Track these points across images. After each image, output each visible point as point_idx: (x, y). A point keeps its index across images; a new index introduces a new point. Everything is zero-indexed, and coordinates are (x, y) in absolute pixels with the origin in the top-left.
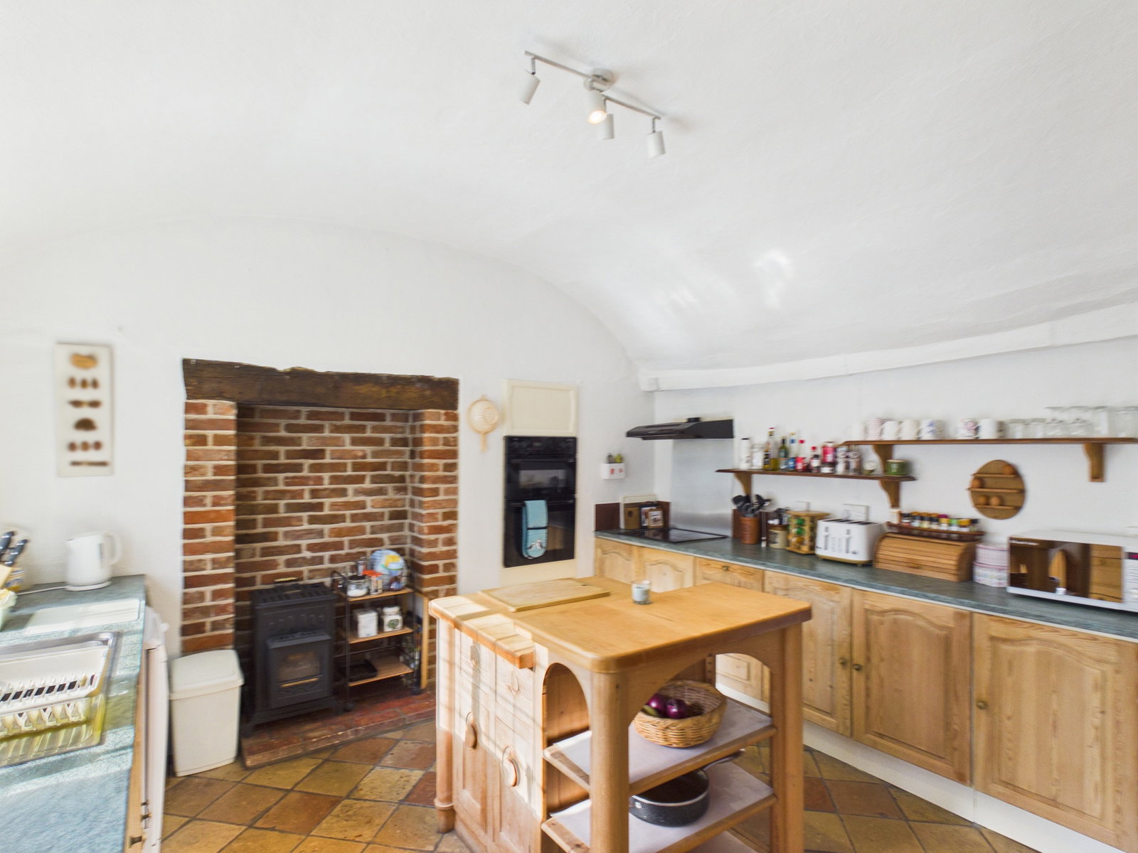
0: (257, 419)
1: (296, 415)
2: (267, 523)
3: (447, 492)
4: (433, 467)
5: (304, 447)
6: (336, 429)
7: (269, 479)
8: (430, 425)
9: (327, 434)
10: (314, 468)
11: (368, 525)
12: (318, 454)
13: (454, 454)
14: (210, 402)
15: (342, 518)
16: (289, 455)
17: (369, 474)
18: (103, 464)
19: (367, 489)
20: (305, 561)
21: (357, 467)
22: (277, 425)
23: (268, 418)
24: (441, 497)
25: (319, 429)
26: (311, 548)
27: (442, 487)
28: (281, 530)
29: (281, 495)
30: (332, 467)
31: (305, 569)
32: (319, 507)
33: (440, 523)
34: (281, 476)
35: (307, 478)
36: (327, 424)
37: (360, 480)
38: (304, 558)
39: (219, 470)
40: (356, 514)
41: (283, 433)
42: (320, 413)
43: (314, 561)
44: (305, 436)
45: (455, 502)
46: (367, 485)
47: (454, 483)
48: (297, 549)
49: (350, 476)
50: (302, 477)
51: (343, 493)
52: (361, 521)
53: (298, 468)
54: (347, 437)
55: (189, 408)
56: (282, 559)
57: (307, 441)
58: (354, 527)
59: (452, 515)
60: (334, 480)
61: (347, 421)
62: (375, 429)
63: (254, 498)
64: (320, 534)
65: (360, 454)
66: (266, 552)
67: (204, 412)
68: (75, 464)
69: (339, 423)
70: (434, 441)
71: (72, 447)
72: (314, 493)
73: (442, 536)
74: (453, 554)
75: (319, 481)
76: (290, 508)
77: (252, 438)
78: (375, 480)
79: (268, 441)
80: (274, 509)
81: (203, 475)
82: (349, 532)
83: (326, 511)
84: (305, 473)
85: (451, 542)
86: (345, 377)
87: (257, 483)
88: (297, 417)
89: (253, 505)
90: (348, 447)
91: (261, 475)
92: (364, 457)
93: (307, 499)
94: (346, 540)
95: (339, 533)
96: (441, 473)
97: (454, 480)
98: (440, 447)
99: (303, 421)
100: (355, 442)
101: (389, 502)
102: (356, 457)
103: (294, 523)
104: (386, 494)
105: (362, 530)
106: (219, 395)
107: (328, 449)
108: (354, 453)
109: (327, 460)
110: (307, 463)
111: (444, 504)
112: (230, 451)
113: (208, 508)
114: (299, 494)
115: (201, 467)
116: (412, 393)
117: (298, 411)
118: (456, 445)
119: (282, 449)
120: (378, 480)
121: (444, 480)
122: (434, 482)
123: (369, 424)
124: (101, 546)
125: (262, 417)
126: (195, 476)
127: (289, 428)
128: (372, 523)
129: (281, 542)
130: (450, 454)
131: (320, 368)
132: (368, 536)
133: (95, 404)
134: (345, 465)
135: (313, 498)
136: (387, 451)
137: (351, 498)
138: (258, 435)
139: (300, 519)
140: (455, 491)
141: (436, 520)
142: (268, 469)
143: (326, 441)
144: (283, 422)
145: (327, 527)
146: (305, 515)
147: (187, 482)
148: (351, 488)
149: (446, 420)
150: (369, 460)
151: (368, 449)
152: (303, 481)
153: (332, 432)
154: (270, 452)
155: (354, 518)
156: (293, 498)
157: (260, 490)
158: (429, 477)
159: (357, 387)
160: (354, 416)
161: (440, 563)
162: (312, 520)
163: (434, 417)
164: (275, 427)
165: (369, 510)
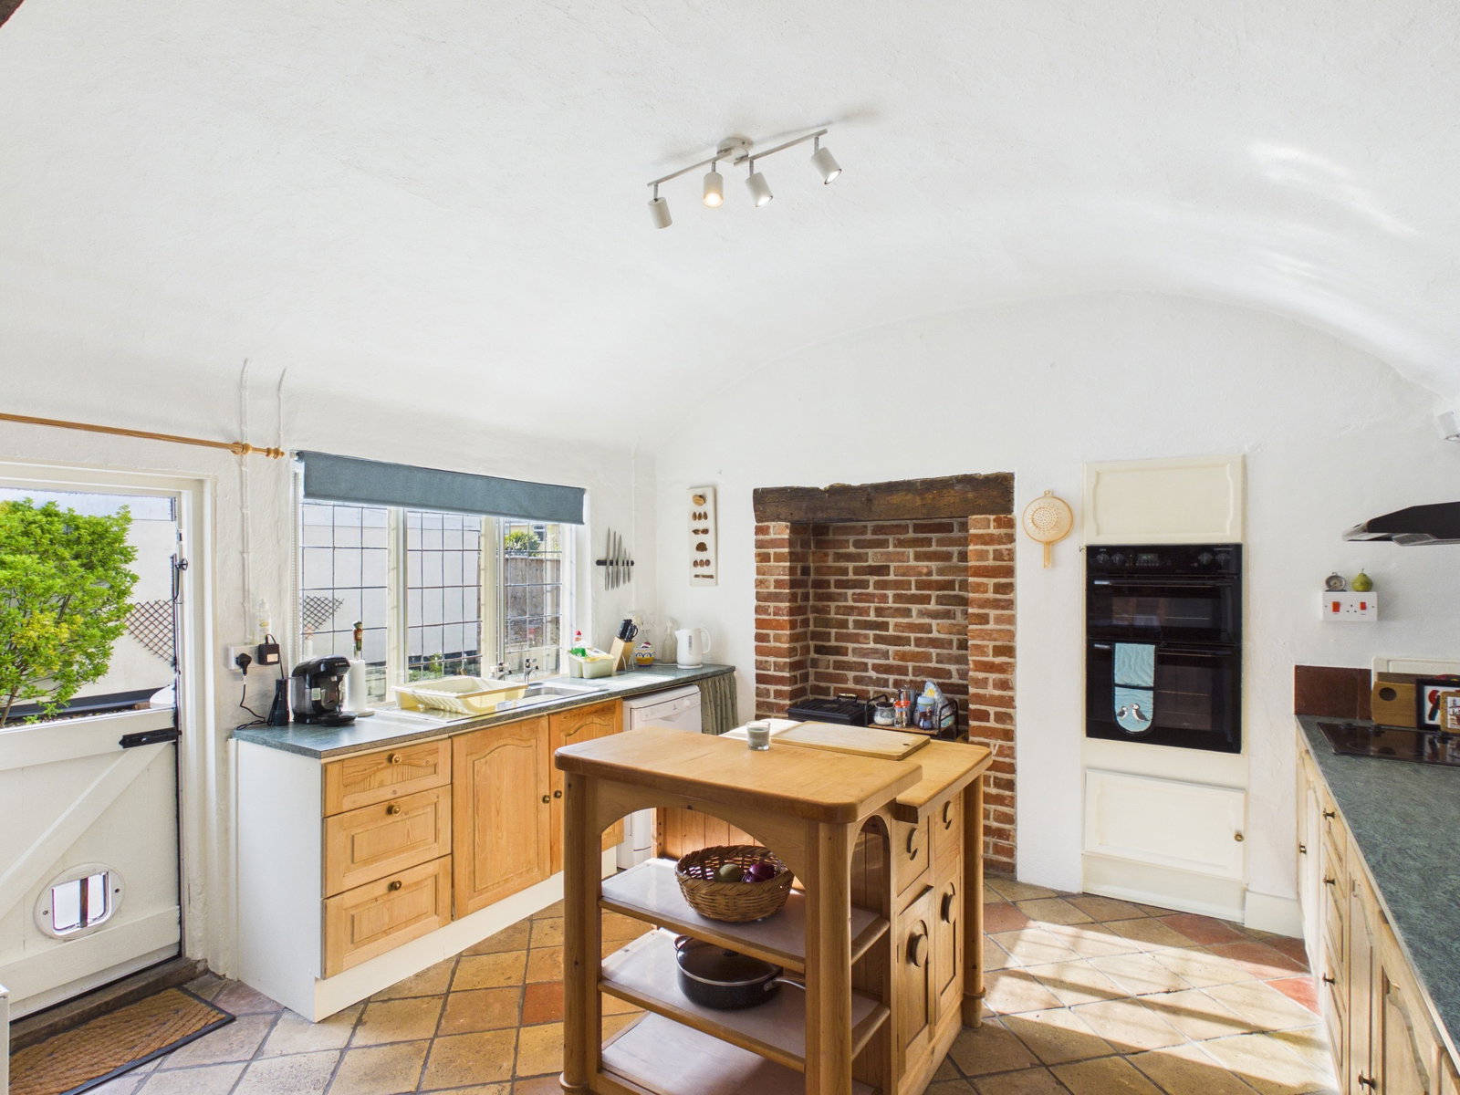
0: (831, 537)
1: (863, 530)
2: (839, 637)
3: (999, 620)
4: (980, 588)
5: (870, 563)
6: (900, 543)
7: (840, 594)
8: (975, 535)
9: (891, 549)
10: (879, 585)
11: (934, 651)
12: (883, 570)
13: (1010, 572)
14: (771, 524)
15: (906, 641)
16: (857, 571)
17: (934, 594)
18: (711, 577)
19: (933, 611)
20: (870, 681)
21: (920, 585)
22: (848, 541)
23: (840, 535)
24: (991, 626)
25: (883, 544)
26: (876, 668)
27: (992, 613)
28: (851, 646)
29: (850, 610)
30: (897, 585)
31: (871, 689)
32: (884, 626)
33: (990, 659)
34: (850, 592)
35: (873, 595)
36: (891, 538)
37: (926, 599)
38: (870, 678)
39: (778, 584)
40: (921, 639)
41: (852, 550)
42: (883, 527)
43: (878, 682)
44: (870, 552)
45: (1011, 635)
46: (933, 606)
47: (1011, 609)
48: (864, 667)
49: (913, 595)
50: (868, 594)
51: (907, 613)
52: (926, 646)
53: (864, 584)
54: (911, 552)
55: (759, 531)
56: (851, 674)
57: (873, 557)
58: (918, 653)
59: (1009, 651)
60: (898, 598)
61: (911, 535)
62: (940, 542)
63: (829, 613)
64: (886, 655)
65: (925, 570)
66: (838, 665)
67: (768, 533)
68: (697, 576)
69: (902, 537)
70: (982, 555)
71: (696, 563)
72: (879, 612)
73: (993, 676)
74: (1009, 702)
75: (884, 598)
76: (858, 624)
77: (826, 555)
78: (940, 601)
79: (839, 557)
80: (844, 624)
81: (767, 588)
82: (914, 657)
83: (891, 632)
84: (871, 590)
85: (1005, 685)
86: (877, 488)
87: (830, 598)
88: (864, 533)
89: (827, 619)
90: (912, 563)
91: (833, 590)
92: (929, 573)
93: (872, 617)
94: (910, 665)
95: (903, 656)
96: (990, 595)
97: (1010, 604)
98: (991, 563)
99: (869, 536)
100: (918, 557)
101: (957, 628)
102: (920, 574)
103: (861, 640)
104: (954, 618)
105: (928, 658)
106: (778, 518)
107: (892, 565)
108: (919, 569)
109: (892, 577)
110: (872, 579)
111: (995, 635)
112: (784, 567)
113: (772, 617)
114: (865, 612)
115: (766, 581)
116: (951, 498)
117: (865, 527)
118: (1012, 559)
119: (851, 565)
120: (944, 602)
121: (996, 604)
122: (981, 607)
123: (934, 536)
124: (690, 637)
125: (834, 534)
126: (763, 588)
127: (857, 544)
128: (938, 651)
129: (851, 658)
130: (1004, 571)
131: (855, 483)
132: (934, 665)
133: (705, 531)
134: (909, 583)
135: (877, 616)
136: (956, 567)
137: (915, 620)
138: (831, 552)
139: (866, 637)
140: (1011, 620)
141: (985, 654)
142: (840, 584)
143: (889, 557)
144: (852, 538)
145: (892, 649)
146: (871, 633)
147: (757, 593)
148: (915, 608)
149: (999, 527)
150: (935, 577)
151: (934, 565)
152: (869, 598)
153: (895, 546)
154: (840, 568)
155: (919, 642)
156: (860, 615)
157: (833, 605)
158: (974, 600)
159: (889, 498)
160: (918, 528)
161: (992, 710)
162: (878, 639)
163: (981, 524)
164: (845, 544)
165: (935, 635)
